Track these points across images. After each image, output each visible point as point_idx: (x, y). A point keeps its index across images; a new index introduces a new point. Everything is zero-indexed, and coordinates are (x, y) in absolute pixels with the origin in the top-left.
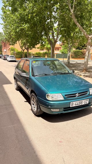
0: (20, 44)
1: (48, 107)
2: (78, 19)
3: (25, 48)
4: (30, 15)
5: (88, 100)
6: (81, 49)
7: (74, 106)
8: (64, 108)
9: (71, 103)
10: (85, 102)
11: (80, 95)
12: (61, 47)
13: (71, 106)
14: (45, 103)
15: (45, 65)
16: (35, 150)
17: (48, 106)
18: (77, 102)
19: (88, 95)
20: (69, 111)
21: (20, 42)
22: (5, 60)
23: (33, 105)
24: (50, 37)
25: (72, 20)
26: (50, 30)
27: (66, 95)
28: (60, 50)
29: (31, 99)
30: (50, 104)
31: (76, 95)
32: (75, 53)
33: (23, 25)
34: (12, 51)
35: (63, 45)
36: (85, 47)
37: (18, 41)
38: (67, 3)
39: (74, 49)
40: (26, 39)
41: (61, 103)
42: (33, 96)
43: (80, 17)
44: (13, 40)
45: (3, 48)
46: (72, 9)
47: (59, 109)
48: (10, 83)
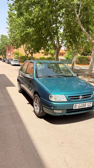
0: (25, 48)
1: (51, 108)
2: (84, 24)
3: (30, 53)
4: (35, 20)
5: (92, 103)
6: (86, 56)
7: (77, 108)
8: (67, 110)
9: (74, 105)
10: (88, 105)
11: (84, 98)
12: (65, 53)
13: (74, 108)
14: (48, 103)
15: (49, 68)
16: (37, 149)
17: (51, 106)
18: (80, 104)
19: (92, 98)
20: (72, 113)
21: (25, 46)
22: (8, 64)
23: (36, 106)
24: (54, 42)
25: (78, 26)
26: (55, 34)
27: (69, 97)
28: (64, 56)
29: (34, 100)
30: (53, 105)
31: (80, 97)
32: (80, 59)
33: (28, 29)
34: (16, 55)
35: (68, 50)
36: (90, 54)
37: (22, 46)
38: (73, 8)
39: (79, 55)
40: (31, 44)
41: (65, 104)
42: (36, 98)
43: (86, 22)
44: (17, 44)
45: (7, 52)
46: (78, 14)
47: (61, 111)
48: (14, 86)
